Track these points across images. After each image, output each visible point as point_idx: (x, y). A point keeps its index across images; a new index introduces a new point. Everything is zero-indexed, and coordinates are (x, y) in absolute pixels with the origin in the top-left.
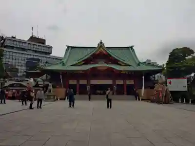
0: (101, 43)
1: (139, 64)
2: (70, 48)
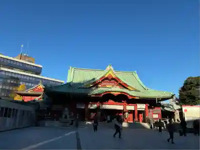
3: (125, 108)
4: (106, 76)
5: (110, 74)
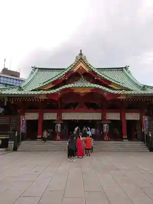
0: (81, 54)
1: (144, 88)
2: (37, 70)
3: (103, 116)
4: (75, 70)
5: (81, 67)
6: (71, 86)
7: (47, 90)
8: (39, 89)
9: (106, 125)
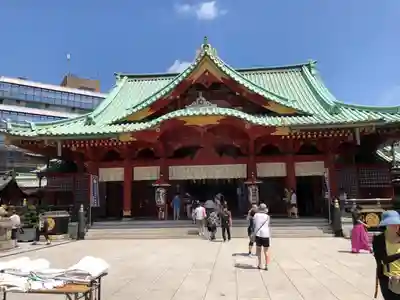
0: (206, 45)
2: (125, 78)
3: (251, 170)
4: (196, 77)
5: (207, 71)
6: (179, 115)
7: (139, 122)
8: (124, 121)
9: (254, 187)
